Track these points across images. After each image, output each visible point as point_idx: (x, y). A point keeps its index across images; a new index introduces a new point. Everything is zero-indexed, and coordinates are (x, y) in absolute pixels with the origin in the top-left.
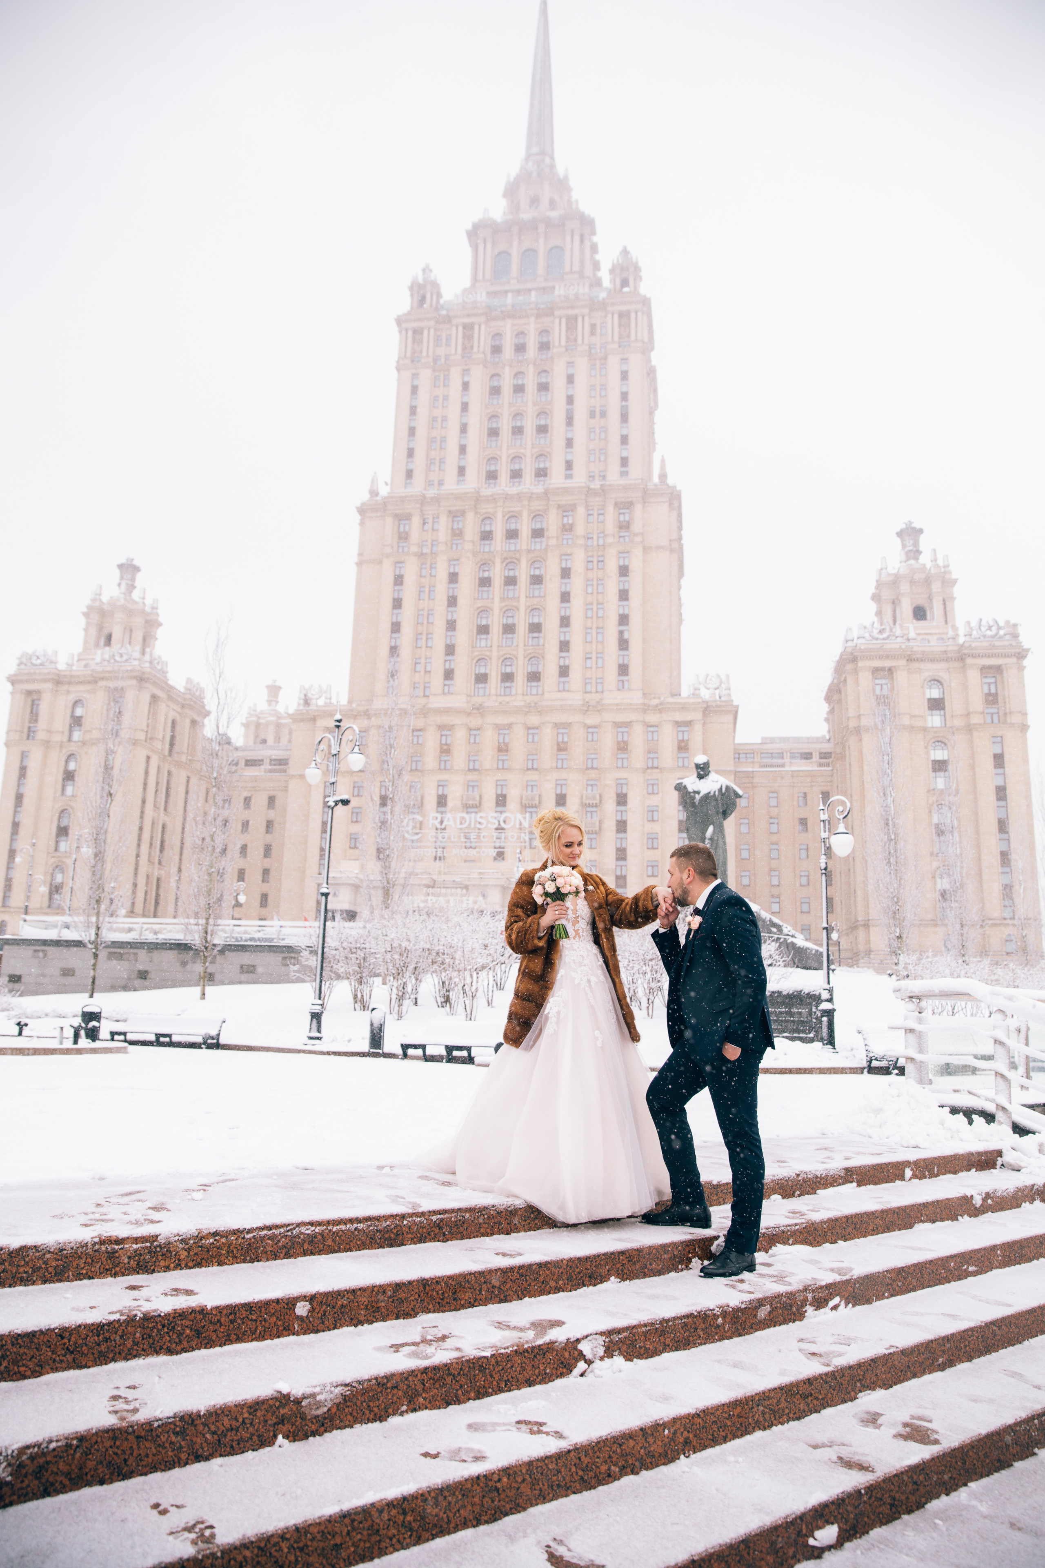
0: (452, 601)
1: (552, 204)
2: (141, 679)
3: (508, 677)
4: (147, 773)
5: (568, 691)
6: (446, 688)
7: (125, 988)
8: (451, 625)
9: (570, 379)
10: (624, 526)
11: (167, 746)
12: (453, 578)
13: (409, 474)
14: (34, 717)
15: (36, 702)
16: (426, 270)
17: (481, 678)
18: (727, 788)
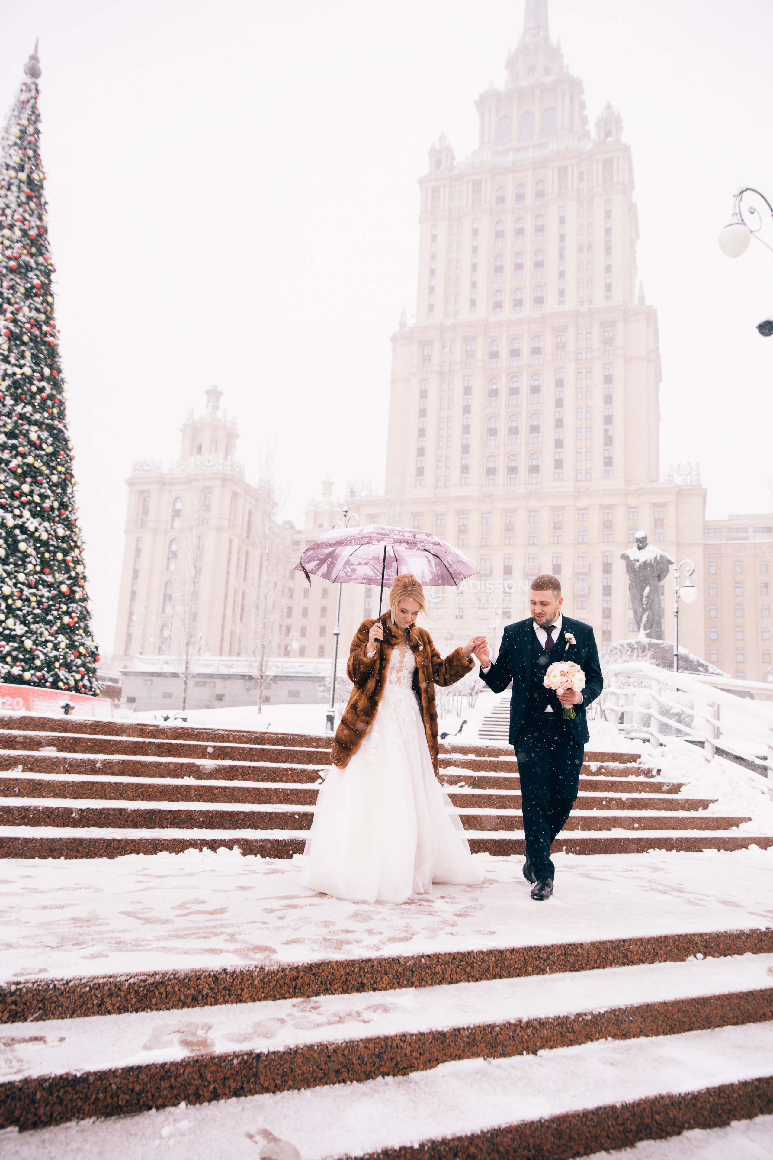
0: (467, 410)
1: (547, 71)
2: (224, 480)
3: (513, 470)
4: (230, 552)
5: (562, 480)
6: (463, 480)
7: (208, 707)
8: (466, 429)
9: (562, 221)
10: (608, 342)
11: (245, 531)
12: (467, 390)
13: (431, 308)
14: (145, 511)
15: (147, 499)
16: (442, 138)
17: (491, 471)
18: (662, 557)
